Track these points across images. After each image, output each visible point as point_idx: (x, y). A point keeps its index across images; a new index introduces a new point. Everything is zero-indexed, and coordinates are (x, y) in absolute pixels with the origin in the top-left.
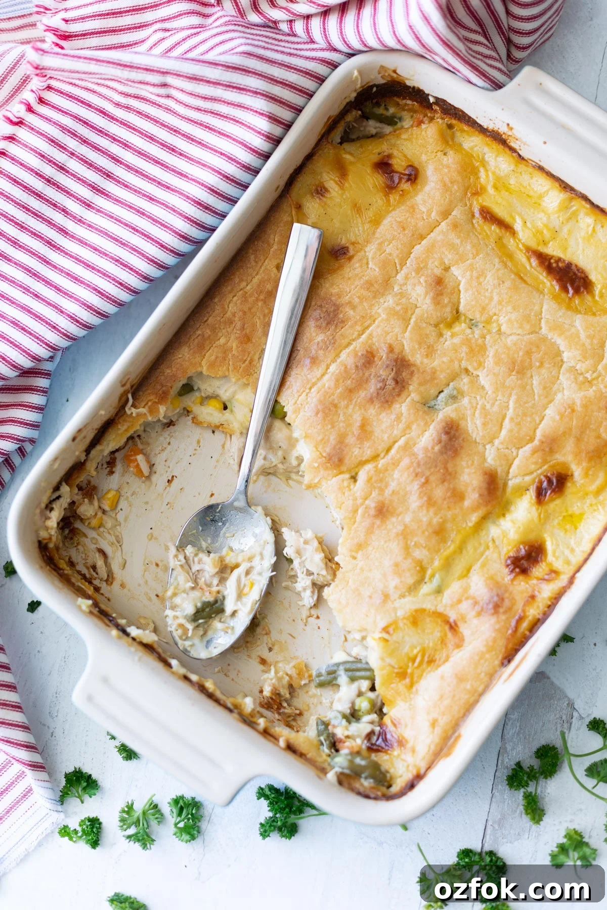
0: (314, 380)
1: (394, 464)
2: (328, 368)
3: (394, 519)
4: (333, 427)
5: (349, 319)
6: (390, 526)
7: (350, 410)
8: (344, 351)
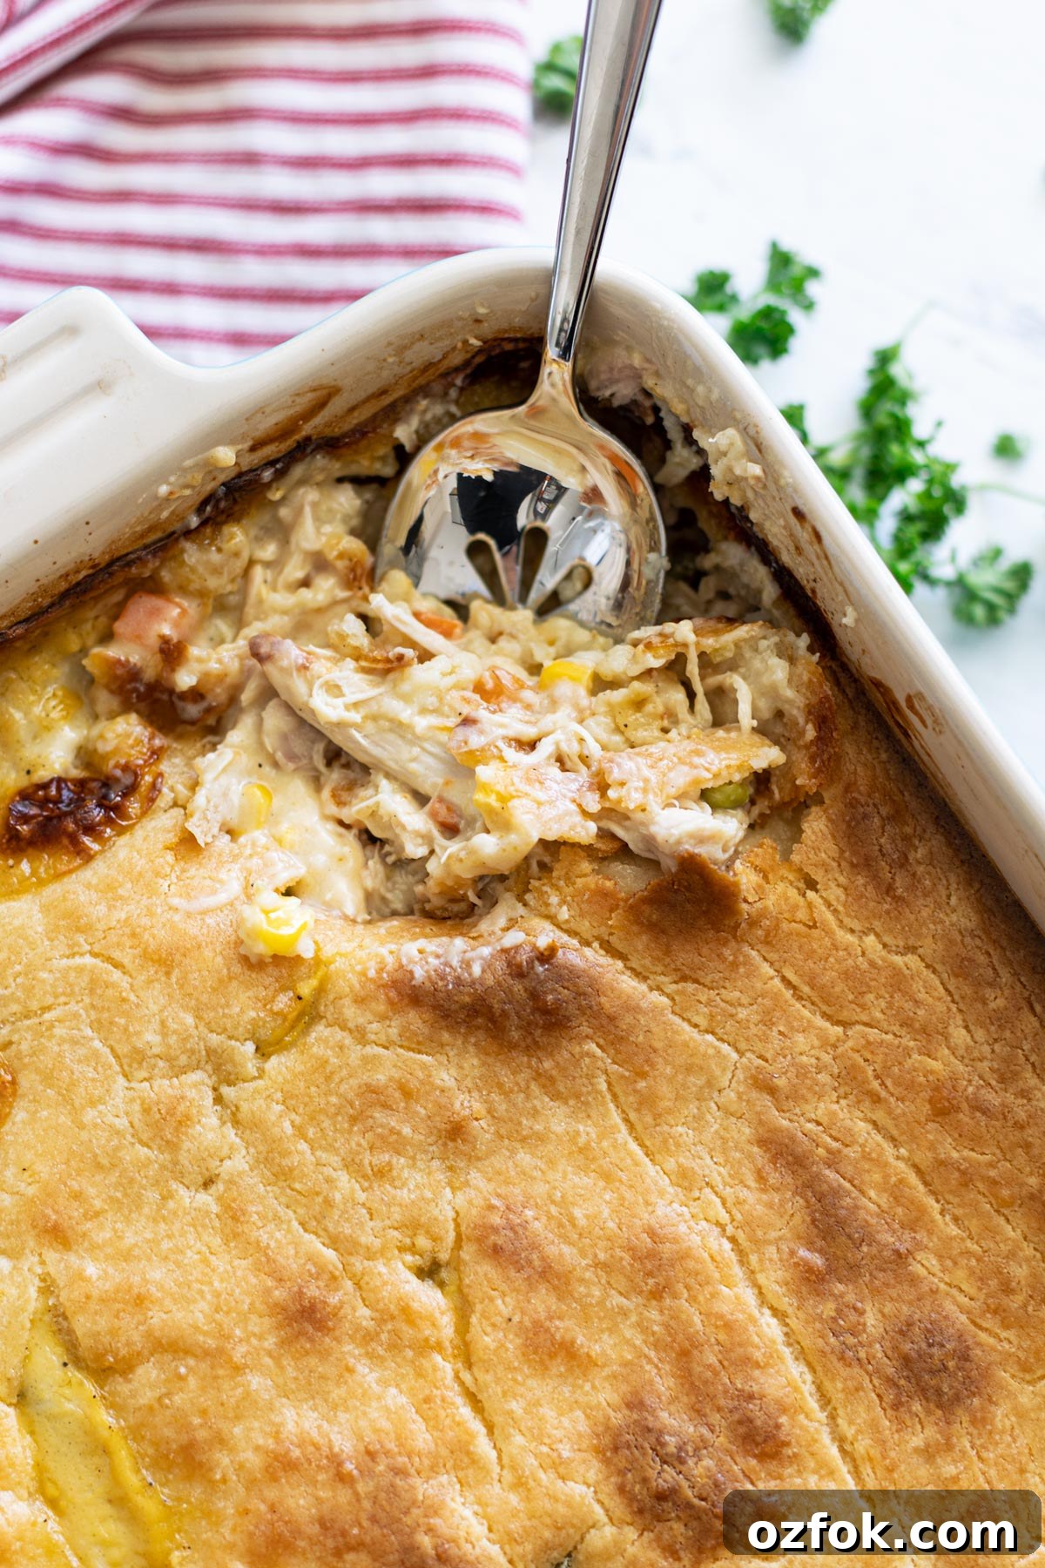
0: (754, 1259)
1: (427, 1400)
2: (776, 1312)
3: (270, 1342)
4: (597, 1264)
5: (901, 1426)
6: (256, 1324)
7: (628, 1333)
8: (809, 1377)
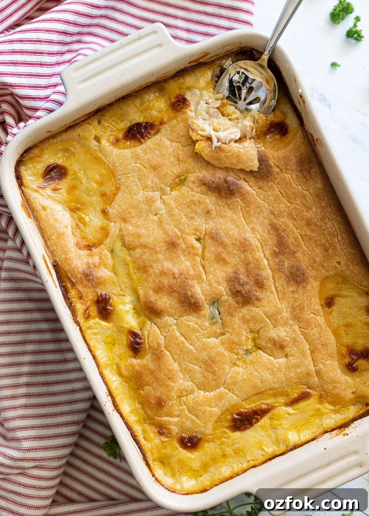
0: (264, 248)
1: (194, 265)
2: (267, 259)
3: (164, 248)
4: (233, 244)
5: (288, 286)
6: (162, 244)
7: (236, 258)
8: (271, 273)
